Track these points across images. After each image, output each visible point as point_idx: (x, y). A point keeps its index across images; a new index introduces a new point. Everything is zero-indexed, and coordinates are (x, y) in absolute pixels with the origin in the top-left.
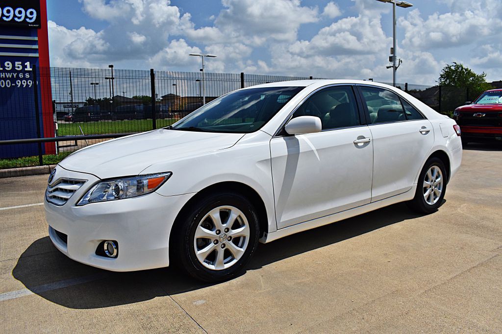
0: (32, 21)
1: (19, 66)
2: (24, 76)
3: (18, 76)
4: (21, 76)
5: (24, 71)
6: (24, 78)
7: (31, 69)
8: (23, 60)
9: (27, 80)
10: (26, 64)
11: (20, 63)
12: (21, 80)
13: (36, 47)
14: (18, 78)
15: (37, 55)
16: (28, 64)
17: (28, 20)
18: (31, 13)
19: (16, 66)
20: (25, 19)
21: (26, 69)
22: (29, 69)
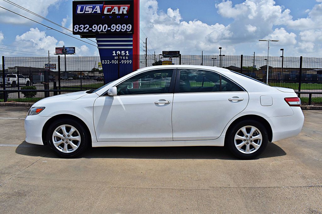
0: (130, 30)
1: (123, 53)
2: (125, 58)
3: (122, 58)
4: (124, 58)
5: (125, 56)
6: (125, 59)
7: (129, 55)
8: (125, 50)
9: (127, 60)
10: (126, 52)
11: (124, 52)
12: (124, 60)
13: (132, 43)
14: (122, 59)
15: (132, 47)
16: (127, 52)
17: (127, 30)
18: (129, 27)
19: (122, 53)
20: (126, 30)
21: (126, 55)
22: (128, 54)
